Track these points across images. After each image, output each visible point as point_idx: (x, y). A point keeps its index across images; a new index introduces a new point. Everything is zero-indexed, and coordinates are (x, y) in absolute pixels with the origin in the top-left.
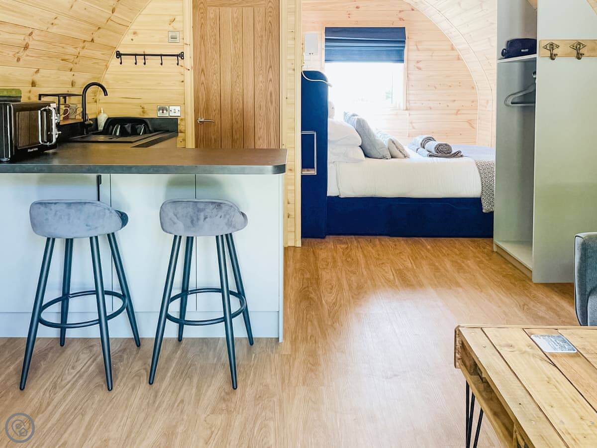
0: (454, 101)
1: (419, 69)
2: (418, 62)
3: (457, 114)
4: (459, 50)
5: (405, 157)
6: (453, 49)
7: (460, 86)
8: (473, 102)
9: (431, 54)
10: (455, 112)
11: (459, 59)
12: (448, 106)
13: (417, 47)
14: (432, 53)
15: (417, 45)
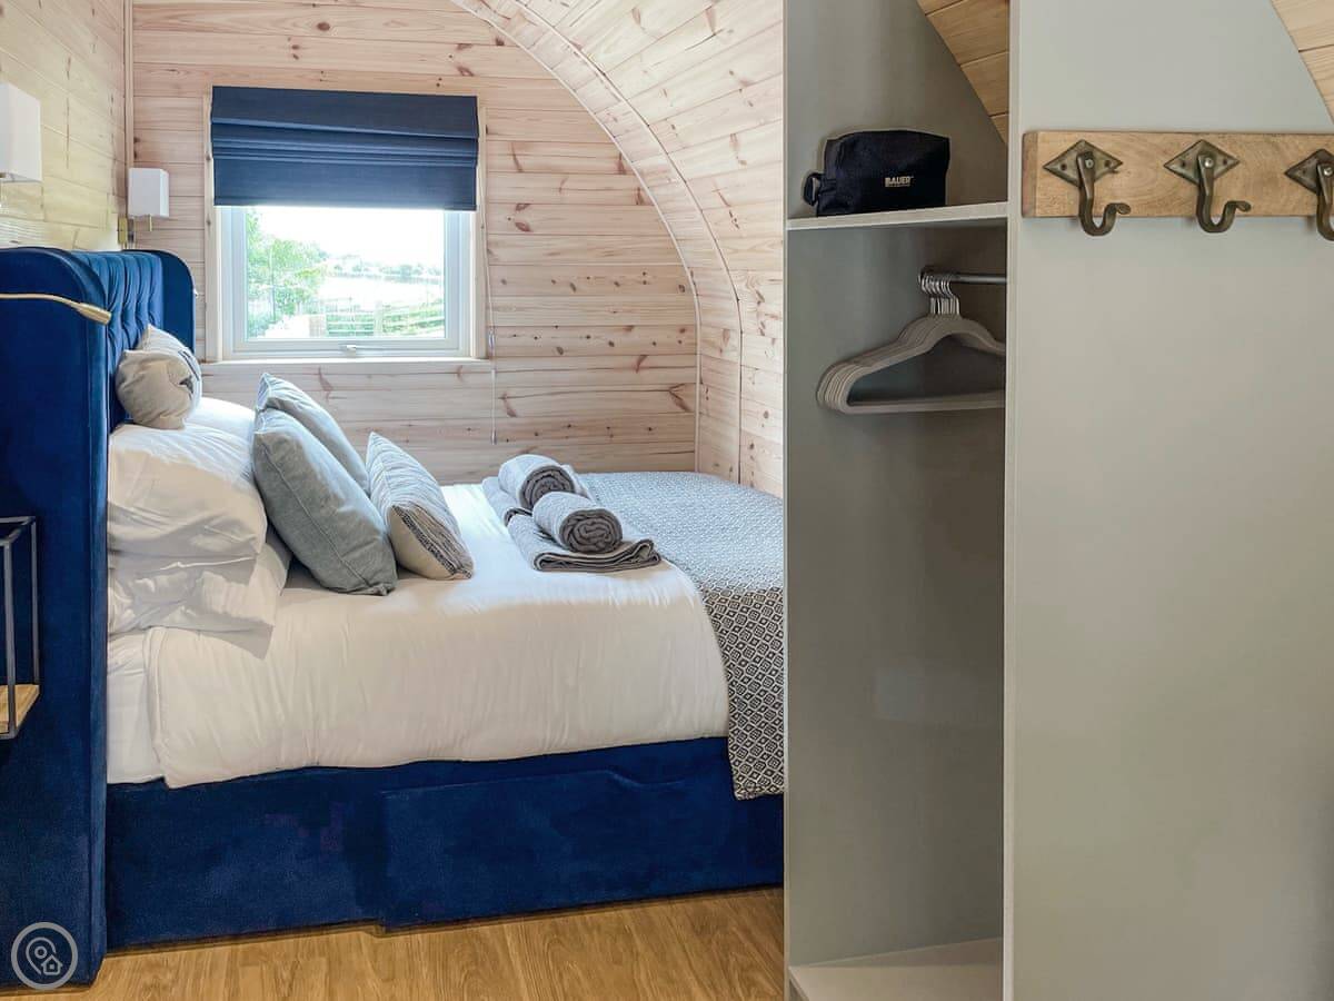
0: (630, 328)
1: (525, 228)
2: (520, 207)
3: (638, 368)
4: (641, 174)
5: (454, 571)
6: (622, 170)
7: (645, 283)
8: (683, 331)
9: (558, 185)
10: (634, 360)
11: (640, 201)
12: (611, 344)
13: (515, 159)
14: (563, 182)
15: (514, 155)
